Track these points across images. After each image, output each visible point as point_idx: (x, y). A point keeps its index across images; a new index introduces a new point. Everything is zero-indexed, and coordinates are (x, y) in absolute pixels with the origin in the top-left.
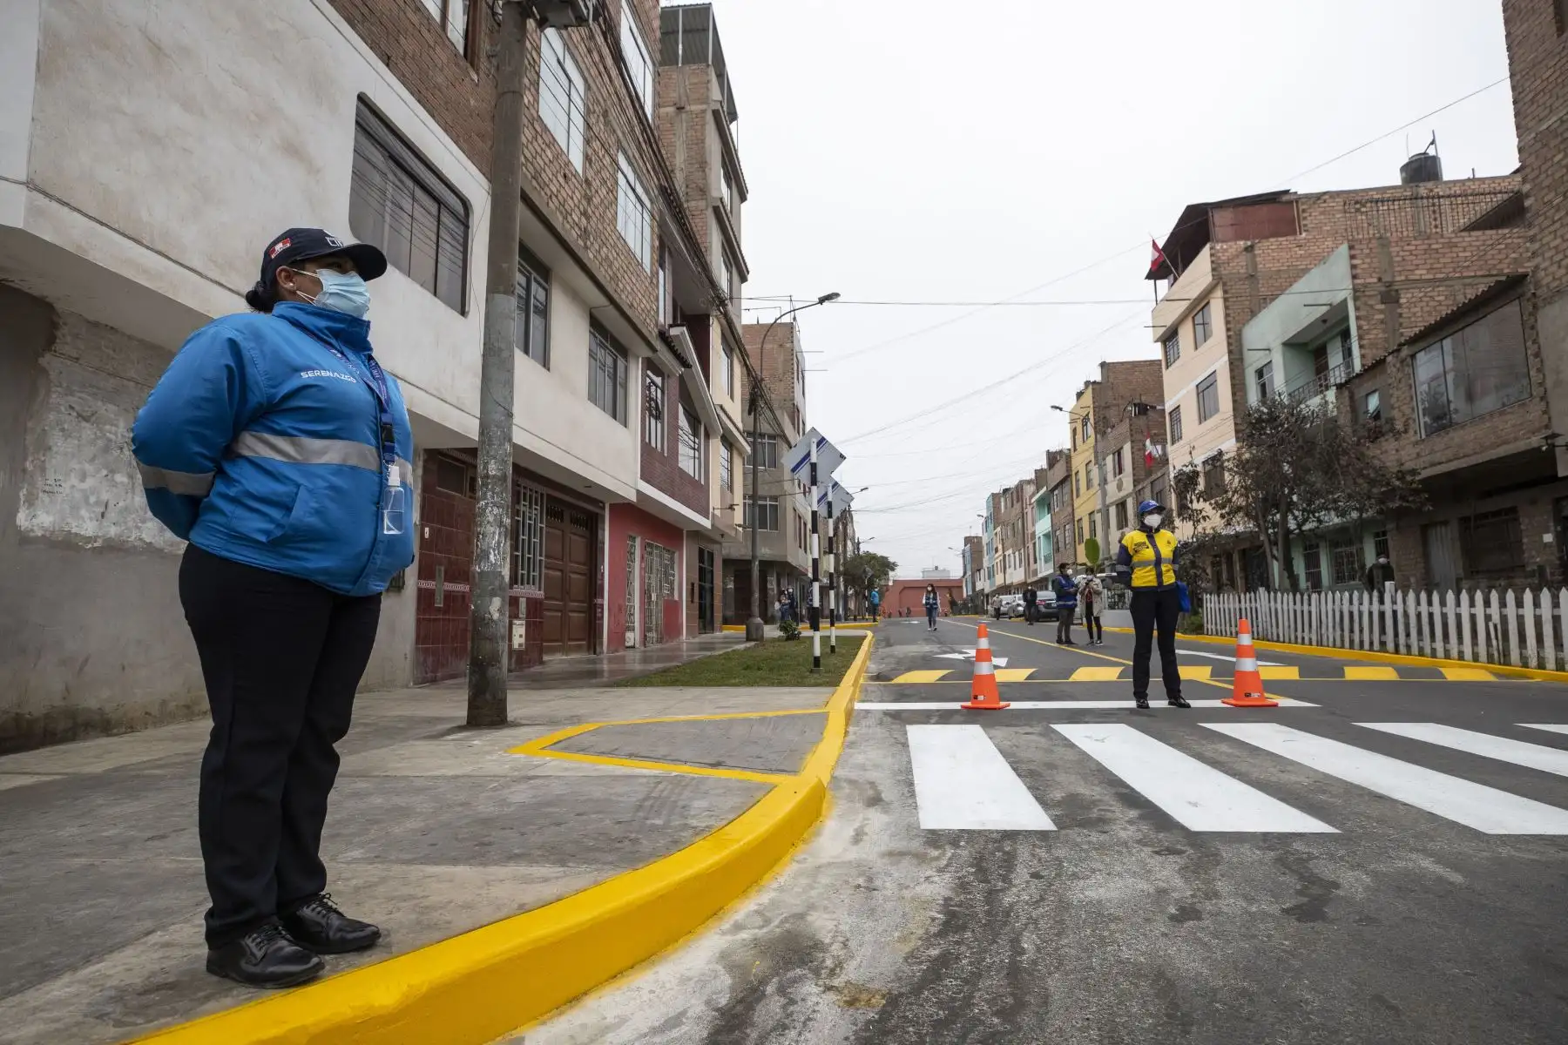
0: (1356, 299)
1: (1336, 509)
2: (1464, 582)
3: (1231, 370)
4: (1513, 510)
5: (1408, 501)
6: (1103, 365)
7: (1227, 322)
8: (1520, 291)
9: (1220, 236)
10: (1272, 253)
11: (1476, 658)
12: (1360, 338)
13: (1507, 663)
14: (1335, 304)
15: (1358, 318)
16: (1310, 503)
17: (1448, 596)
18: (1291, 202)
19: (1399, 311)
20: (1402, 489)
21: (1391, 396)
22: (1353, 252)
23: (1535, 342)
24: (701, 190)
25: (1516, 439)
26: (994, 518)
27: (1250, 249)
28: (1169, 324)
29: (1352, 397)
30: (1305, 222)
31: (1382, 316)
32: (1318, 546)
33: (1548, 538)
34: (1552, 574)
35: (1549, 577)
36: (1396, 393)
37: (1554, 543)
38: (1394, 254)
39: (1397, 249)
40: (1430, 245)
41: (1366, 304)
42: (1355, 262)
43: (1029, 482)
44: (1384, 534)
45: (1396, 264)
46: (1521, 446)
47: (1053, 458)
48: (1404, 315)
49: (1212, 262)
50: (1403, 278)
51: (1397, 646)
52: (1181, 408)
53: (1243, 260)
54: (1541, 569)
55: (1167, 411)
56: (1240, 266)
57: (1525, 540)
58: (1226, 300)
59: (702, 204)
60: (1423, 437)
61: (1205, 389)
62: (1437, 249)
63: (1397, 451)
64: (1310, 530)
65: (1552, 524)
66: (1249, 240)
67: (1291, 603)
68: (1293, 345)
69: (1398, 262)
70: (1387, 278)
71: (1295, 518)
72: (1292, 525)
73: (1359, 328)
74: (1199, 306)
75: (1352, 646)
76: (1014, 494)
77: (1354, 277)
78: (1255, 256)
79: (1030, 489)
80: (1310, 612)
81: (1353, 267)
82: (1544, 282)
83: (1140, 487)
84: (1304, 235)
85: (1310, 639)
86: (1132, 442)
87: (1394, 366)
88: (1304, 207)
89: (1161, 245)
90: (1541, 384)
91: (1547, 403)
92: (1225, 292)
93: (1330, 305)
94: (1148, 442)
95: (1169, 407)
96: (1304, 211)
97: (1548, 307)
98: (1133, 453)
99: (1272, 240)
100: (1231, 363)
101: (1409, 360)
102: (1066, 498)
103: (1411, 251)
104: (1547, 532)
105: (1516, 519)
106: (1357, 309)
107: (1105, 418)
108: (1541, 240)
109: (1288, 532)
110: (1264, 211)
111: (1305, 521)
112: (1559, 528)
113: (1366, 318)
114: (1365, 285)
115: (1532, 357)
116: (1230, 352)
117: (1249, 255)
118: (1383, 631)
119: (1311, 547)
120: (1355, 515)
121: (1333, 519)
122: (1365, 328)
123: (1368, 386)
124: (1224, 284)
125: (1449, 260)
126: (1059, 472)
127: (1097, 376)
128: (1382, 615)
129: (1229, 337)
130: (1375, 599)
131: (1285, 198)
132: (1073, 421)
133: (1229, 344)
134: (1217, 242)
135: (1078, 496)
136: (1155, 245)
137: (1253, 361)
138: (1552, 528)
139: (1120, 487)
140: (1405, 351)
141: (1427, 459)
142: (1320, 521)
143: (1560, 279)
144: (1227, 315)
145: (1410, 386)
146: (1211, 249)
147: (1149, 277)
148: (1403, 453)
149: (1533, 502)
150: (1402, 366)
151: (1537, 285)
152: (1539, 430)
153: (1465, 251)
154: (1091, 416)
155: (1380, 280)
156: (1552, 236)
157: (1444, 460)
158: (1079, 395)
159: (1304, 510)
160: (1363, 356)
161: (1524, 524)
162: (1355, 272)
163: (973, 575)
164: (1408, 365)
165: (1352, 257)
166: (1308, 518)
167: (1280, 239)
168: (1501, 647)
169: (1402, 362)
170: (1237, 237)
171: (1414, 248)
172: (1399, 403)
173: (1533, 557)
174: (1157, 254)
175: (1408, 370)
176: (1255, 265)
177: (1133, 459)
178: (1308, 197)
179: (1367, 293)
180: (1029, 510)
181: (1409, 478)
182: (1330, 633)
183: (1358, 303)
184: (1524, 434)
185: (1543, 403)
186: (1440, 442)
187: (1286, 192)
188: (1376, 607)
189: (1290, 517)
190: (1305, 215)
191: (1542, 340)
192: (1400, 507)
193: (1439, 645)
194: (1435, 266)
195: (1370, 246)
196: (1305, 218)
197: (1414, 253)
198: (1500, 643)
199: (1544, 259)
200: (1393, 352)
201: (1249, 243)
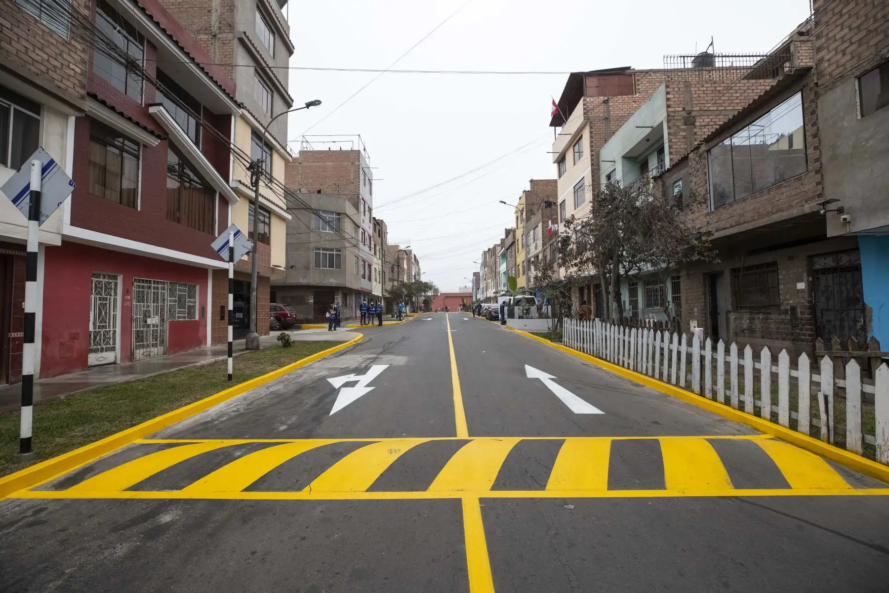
0: (668, 121)
1: (651, 261)
2: (732, 314)
3: (593, 176)
4: (774, 264)
5: (703, 256)
6: (532, 181)
7: (591, 146)
8: (804, 82)
9: (589, 94)
10: (618, 103)
11: (793, 425)
12: (670, 147)
13: (842, 445)
14: (655, 126)
15: (669, 134)
16: (634, 256)
17: (762, 353)
18: (631, 75)
19: (695, 130)
20: (698, 247)
21: (691, 181)
22: (668, 90)
23: (814, 125)
24: (230, 25)
25: (790, 207)
26: (485, 264)
27: (606, 102)
28: (560, 151)
29: (663, 185)
30: (638, 87)
31: (684, 134)
32: (637, 284)
33: (801, 286)
34: (802, 313)
35: (799, 315)
36: (694, 180)
37: (807, 289)
38: (693, 92)
39: (696, 89)
40: (716, 87)
41: (675, 125)
42: (669, 96)
43: (498, 245)
44: (678, 278)
45: (694, 99)
46: (795, 212)
47: (508, 232)
48: (698, 133)
49: (584, 109)
50: (698, 109)
51: (702, 388)
52: (566, 202)
53: (602, 108)
54: (793, 309)
55: (559, 204)
56: (600, 111)
57: (781, 287)
58: (591, 132)
59: (230, 36)
60: (713, 210)
61: (578, 189)
62: (719, 90)
63: (693, 221)
64: (633, 275)
65: (805, 275)
66: (606, 96)
67: (616, 334)
68: (629, 158)
69: (696, 98)
70: (688, 108)
71: (624, 267)
72: (622, 271)
73: (670, 141)
74: (576, 139)
75: (661, 378)
76: (492, 252)
77: (668, 106)
78: (609, 106)
79: (499, 248)
80: (629, 342)
81: (668, 99)
82: (827, 72)
83: (545, 247)
84: (637, 95)
85: (629, 364)
86: (543, 222)
87: (695, 160)
88: (638, 78)
89: (557, 102)
90: (817, 160)
91: (822, 175)
92: (591, 128)
93: (652, 127)
94: (550, 222)
95: (560, 201)
96: (638, 80)
97: (829, 93)
98: (543, 228)
99: (619, 97)
100: (592, 172)
101: (705, 154)
102: (513, 253)
103: (703, 91)
104: (801, 281)
105: (776, 271)
106: (669, 128)
107: (531, 210)
108: (827, 35)
109: (619, 276)
110: (615, 79)
111: (630, 269)
112: (810, 279)
113: (675, 134)
114: (675, 112)
115: (810, 137)
116: (592, 165)
117: (605, 105)
118: (689, 370)
119: (633, 284)
120: (664, 265)
121: (648, 267)
122: (673, 141)
123: (675, 176)
124: (591, 123)
125: (727, 98)
126: (510, 240)
127: (528, 188)
128: (689, 356)
129: (592, 155)
130: (684, 341)
131: (628, 71)
132: (516, 212)
133: (592, 160)
134: (588, 97)
135: (518, 252)
136: (554, 103)
137: (605, 168)
138: (805, 279)
139: (536, 248)
140: (703, 148)
141: (715, 226)
142: (639, 269)
143: (844, 65)
144: (591, 142)
145: (705, 173)
146: (584, 100)
147: (551, 125)
148: (697, 222)
149: (791, 258)
150: (700, 159)
151: (820, 74)
152: (813, 198)
153: (736, 93)
154: (525, 209)
155: (684, 109)
156: (839, 28)
157: (728, 226)
158: (520, 198)
159: (629, 262)
160: (671, 160)
161: (782, 274)
162: (668, 103)
163: (476, 292)
164: (704, 158)
165: (668, 93)
166: (632, 266)
167: (624, 97)
168: (831, 424)
169: (700, 156)
170: (599, 95)
171: (705, 89)
172: (696, 187)
173: (788, 299)
174: (555, 108)
175: (704, 161)
176: (609, 111)
177: (543, 231)
178: (641, 72)
179: (675, 118)
180: (498, 260)
181: (704, 238)
182: (643, 365)
183: (670, 124)
184: (797, 203)
185: (819, 176)
186: (725, 213)
187: (629, 68)
188: (684, 348)
189: (620, 266)
190: (639, 83)
191: (821, 124)
192: (698, 261)
193: (748, 399)
194: (718, 102)
195: (679, 86)
196: (639, 85)
197: (706, 92)
198: (831, 418)
199: (829, 52)
200: (694, 150)
201: (606, 98)
